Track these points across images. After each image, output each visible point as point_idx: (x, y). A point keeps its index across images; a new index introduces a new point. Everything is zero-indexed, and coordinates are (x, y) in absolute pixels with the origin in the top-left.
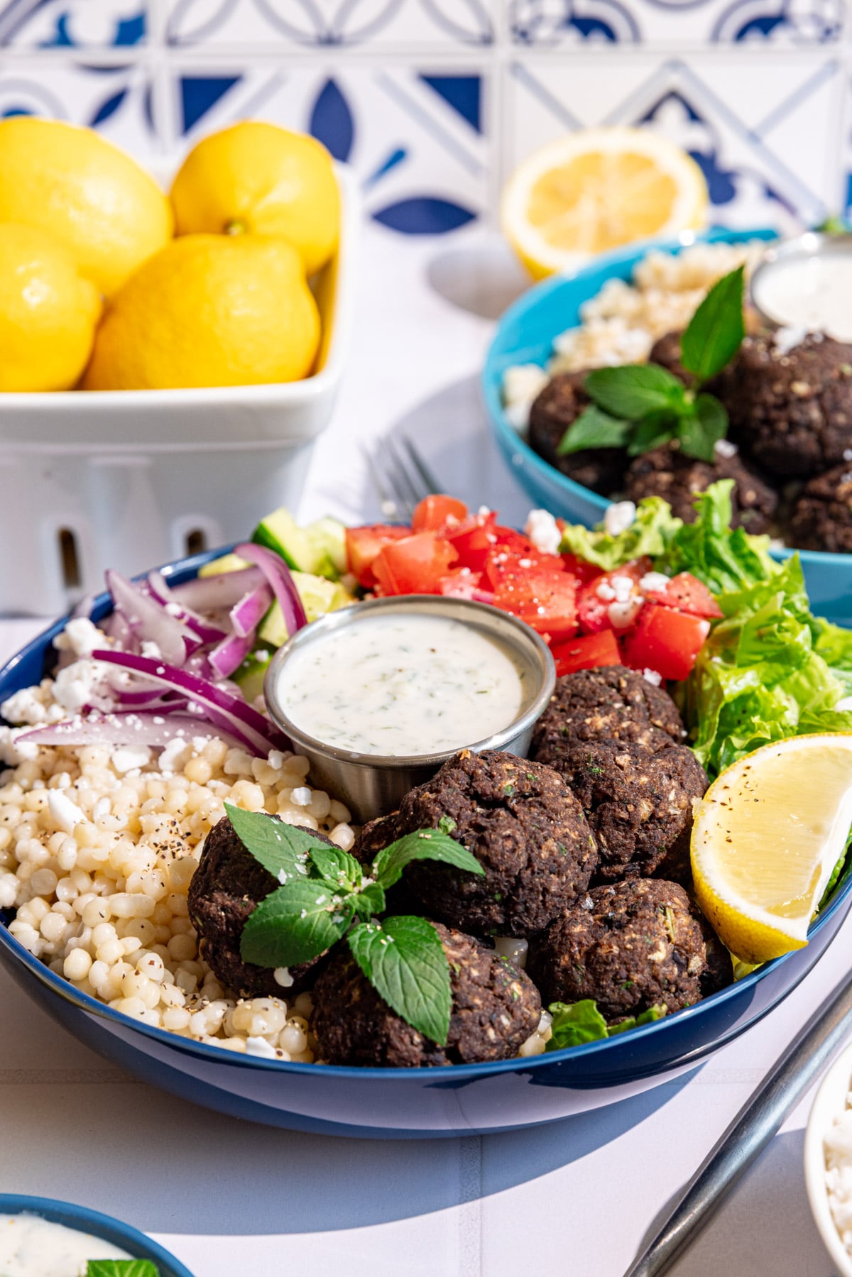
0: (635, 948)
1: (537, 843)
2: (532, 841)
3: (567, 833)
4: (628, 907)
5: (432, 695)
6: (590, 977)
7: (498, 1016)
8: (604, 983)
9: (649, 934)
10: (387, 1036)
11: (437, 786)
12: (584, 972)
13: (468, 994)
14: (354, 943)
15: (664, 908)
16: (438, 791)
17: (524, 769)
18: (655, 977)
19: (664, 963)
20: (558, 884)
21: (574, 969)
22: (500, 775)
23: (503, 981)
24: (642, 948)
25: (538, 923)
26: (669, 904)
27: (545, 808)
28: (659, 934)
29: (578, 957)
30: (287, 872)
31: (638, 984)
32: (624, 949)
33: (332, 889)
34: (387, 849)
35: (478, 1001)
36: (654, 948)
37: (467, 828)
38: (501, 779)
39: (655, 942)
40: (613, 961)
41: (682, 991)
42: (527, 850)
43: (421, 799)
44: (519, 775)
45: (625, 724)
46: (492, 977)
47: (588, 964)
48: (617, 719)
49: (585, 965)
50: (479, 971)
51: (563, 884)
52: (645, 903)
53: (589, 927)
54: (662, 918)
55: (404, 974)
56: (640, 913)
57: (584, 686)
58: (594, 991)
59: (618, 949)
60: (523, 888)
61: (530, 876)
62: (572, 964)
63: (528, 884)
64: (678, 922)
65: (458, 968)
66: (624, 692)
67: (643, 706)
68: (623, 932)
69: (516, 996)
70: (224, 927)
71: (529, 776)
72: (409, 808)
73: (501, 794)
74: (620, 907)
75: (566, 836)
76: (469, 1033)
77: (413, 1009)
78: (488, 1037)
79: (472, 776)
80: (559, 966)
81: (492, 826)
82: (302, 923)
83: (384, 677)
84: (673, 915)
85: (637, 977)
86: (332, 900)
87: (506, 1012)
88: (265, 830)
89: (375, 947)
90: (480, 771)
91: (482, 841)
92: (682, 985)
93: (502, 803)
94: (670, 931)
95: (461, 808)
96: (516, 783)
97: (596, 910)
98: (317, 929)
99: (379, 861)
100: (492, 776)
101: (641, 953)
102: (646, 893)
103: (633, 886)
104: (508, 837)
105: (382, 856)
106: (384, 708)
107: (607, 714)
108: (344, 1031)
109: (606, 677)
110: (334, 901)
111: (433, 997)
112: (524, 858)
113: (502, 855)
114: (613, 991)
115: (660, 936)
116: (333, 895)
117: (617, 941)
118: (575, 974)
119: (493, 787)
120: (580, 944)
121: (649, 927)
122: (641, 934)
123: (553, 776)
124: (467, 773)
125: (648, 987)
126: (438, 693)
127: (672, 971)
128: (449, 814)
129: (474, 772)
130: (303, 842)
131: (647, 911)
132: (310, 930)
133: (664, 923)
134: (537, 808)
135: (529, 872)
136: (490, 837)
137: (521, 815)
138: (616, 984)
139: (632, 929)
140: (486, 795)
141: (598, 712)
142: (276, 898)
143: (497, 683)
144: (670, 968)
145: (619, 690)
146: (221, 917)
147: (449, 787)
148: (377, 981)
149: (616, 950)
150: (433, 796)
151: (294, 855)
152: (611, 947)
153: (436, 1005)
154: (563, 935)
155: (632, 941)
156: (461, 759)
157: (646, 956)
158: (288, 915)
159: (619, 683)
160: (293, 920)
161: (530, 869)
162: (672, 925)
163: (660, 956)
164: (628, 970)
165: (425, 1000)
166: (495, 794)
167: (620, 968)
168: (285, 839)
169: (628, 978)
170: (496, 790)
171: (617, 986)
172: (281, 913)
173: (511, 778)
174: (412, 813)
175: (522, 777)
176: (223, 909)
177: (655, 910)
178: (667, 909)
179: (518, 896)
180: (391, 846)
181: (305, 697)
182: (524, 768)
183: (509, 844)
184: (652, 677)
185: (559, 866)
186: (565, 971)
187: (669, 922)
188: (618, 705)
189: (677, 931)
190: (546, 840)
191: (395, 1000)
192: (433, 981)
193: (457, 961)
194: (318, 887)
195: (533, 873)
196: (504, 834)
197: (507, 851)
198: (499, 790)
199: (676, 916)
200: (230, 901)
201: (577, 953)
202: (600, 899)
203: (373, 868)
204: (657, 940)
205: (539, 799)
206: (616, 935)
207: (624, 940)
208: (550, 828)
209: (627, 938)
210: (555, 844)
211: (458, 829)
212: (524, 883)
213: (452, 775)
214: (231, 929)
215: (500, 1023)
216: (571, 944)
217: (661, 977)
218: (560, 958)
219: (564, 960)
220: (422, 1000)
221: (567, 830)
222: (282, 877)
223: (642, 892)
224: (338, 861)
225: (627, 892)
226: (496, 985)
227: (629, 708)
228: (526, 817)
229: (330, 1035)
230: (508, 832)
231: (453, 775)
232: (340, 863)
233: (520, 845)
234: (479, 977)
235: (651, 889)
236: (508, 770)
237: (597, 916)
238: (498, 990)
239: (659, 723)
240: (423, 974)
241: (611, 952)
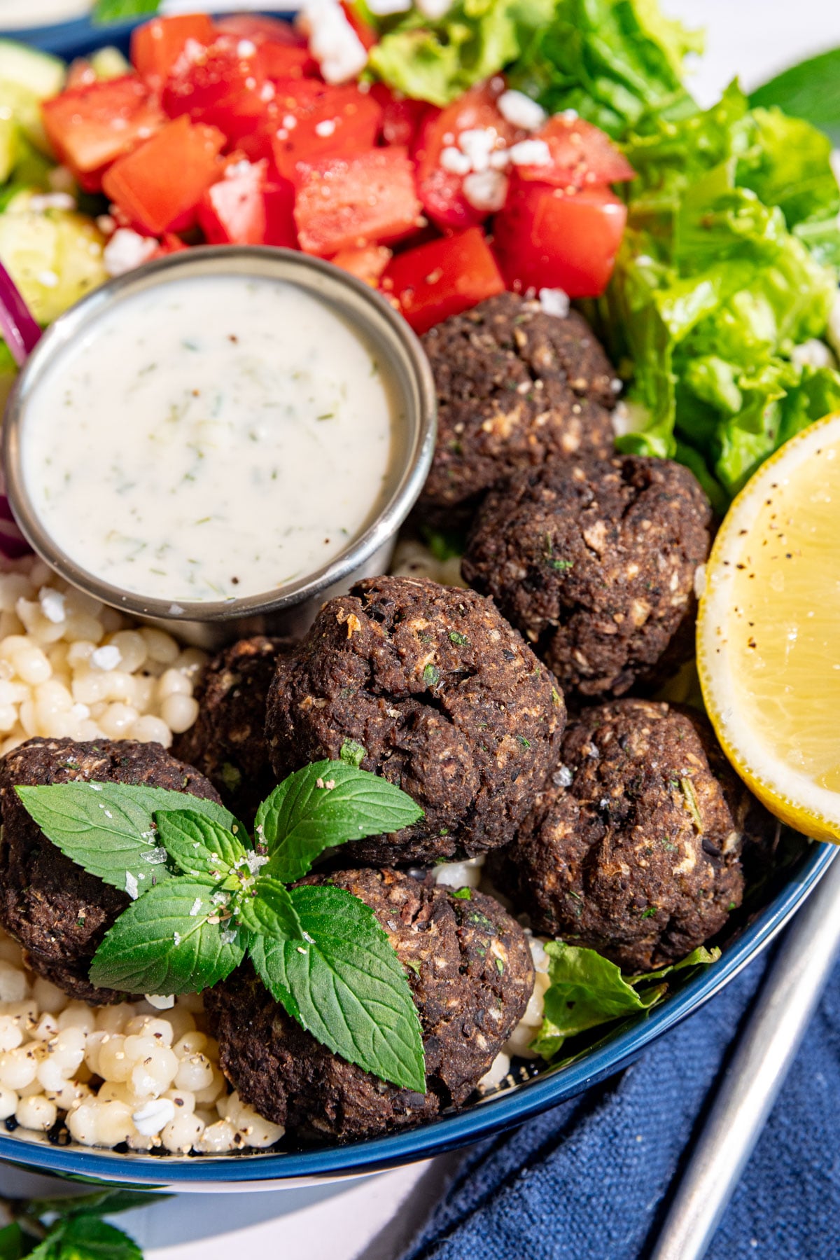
0: (653, 862)
1: (488, 750)
2: (481, 751)
3: (525, 715)
4: (626, 785)
5: (253, 438)
6: (594, 906)
7: (485, 1012)
8: (616, 916)
9: (667, 834)
10: (341, 1092)
11: (322, 682)
12: (582, 899)
13: (440, 999)
14: (260, 961)
15: (679, 779)
16: (328, 698)
17: (443, 621)
18: (686, 894)
19: (696, 871)
20: (525, 787)
21: (567, 896)
22: (413, 650)
23: (478, 950)
24: (662, 861)
25: (503, 839)
26: (684, 772)
27: (489, 688)
28: (680, 830)
29: (570, 879)
30: (134, 871)
31: (664, 909)
32: (635, 867)
33: (207, 884)
34: (270, 799)
35: (454, 1003)
36: (678, 856)
37: (383, 751)
38: (415, 658)
39: (679, 846)
40: (624, 887)
41: (723, 893)
42: (476, 766)
43: (302, 706)
44: (438, 638)
45: (541, 420)
46: (464, 951)
47: (588, 890)
48: (528, 411)
49: (583, 889)
50: (447, 959)
51: (530, 782)
52: (650, 776)
53: (574, 821)
54: (678, 797)
55: (344, 1004)
56: (647, 797)
57: (466, 358)
58: (603, 925)
59: (628, 867)
60: (480, 815)
61: (487, 799)
62: (563, 889)
63: (484, 809)
64: (703, 798)
65: (415, 964)
66: (525, 353)
67: (555, 368)
68: (630, 838)
69: (500, 967)
70: (60, 955)
71: (454, 636)
72: (284, 716)
73: (421, 686)
74: (614, 787)
75: (526, 718)
76: (452, 1053)
77: (367, 1049)
78: (479, 1048)
79: (371, 660)
80: (543, 890)
81: (419, 747)
82: (177, 951)
83: (175, 413)
84: (692, 787)
85: (661, 902)
86: (212, 903)
87: (495, 999)
88: (85, 808)
89: (292, 966)
90: (381, 652)
91: (408, 770)
92: (721, 886)
93: (426, 698)
94: (695, 818)
95: (366, 720)
96: (438, 657)
97: (578, 790)
98: (201, 957)
99: (263, 822)
100: (400, 656)
101: (662, 868)
102: (645, 756)
103: (625, 744)
104: (448, 762)
105: (266, 812)
106: (189, 477)
107: (510, 408)
108: (270, 1078)
109: (494, 331)
110: (215, 902)
111: (393, 1025)
112: (474, 781)
113: (445, 789)
114: (630, 924)
115: (682, 833)
116: (212, 893)
117: (625, 857)
118: (570, 903)
119: (407, 675)
120: (568, 857)
121: (665, 823)
122: (656, 838)
123: (487, 623)
124: (362, 656)
125: (678, 908)
126: (262, 433)
127: (707, 876)
128: (351, 736)
129: (372, 655)
130: (143, 805)
131: (656, 792)
132: (193, 959)
133: (684, 805)
134: (477, 691)
135: (484, 793)
136: (422, 767)
137: (458, 718)
138: (633, 914)
139: (643, 834)
140: (398, 690)
141: (500, 406)
142: (130, 922)
143: (344, 392)
144: (703, 873)
145: (517, 349)
146: (51, 944)
147: (341, 687)
148: (309, 1021)
149: (625, 869)
150: (321, 704)
151: (136, 834)
152: (618, 867)
153: (400, 1035)
154: (541, 842)
155: (647, 852)
156: (349, 637)
157: (671, 871)
158: (154, 942)
159: (514, 339)
160: (163, 949)
161: (485, 789)
162: (696, 807)
163: (687, 865)
164: (648, 895)
165: (382, 1031)
166: (413, 688)
167: (635, 895)
168: (118, 813)
169: (649, 904)
170: (412, 679)
171: (635, 917)
172: (144, 941)
173: (427, 650)
174: (292, 727)
175: (445, 643)
176: (52, 933)
177: (666, 787)
178: (683, 780)
179: (474, 826)
180: (274, 794)
181: (68, 478)
182: (440, 618)
183: (451, 770)
184: (553, 302)
185: (524, 766)
186: (554, 897)
187: (690, 803)
188: (524, 387)
189: (703, 815)
190: (501, 741)
191: (340, 1042)
192: (388, 1002)
193: (412, 956)
194: (186, 885)
195: (489, 791)
196: (441, 757)
197: (451, 782)
198: (416, 678)
199: (698, 790)
200: (60, 920)
201: (567, 871)
202: (579, 765)
203: (258, 833)
204: (681, 839)
205: (476, 679)
206: (621, 846)
207: (635, 853)
208: (502, 721)
209: (637, 849)
210: (513, 740)
211: (369, 756)
212: (481, 811)
213: (340, 665)
214: (68, 954)
215: (490, 1020)
216: (556, 860)
217: (695, 891)
218: (542, 879)
219: (550, 882)
220: (378, 1032)
221: (526, 710)
222: (132, 886)
223: (640, 753)
224: (201, 836)
225: (617, 755)
226: (471, 962)
227: (539, 384)
228: (467, 718)
229: (251, 1083)
230: (447, 753)
231: (344, 666)
232: (206, 839)
233: (466, 766)
234: (447, 967)
235: (652, 745)
236: (419, 633)
237: (583, 802)
238: (476, 968)
239: (581, 383)
240: (372, 995)
241: (621, 874)
